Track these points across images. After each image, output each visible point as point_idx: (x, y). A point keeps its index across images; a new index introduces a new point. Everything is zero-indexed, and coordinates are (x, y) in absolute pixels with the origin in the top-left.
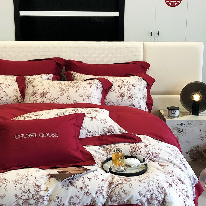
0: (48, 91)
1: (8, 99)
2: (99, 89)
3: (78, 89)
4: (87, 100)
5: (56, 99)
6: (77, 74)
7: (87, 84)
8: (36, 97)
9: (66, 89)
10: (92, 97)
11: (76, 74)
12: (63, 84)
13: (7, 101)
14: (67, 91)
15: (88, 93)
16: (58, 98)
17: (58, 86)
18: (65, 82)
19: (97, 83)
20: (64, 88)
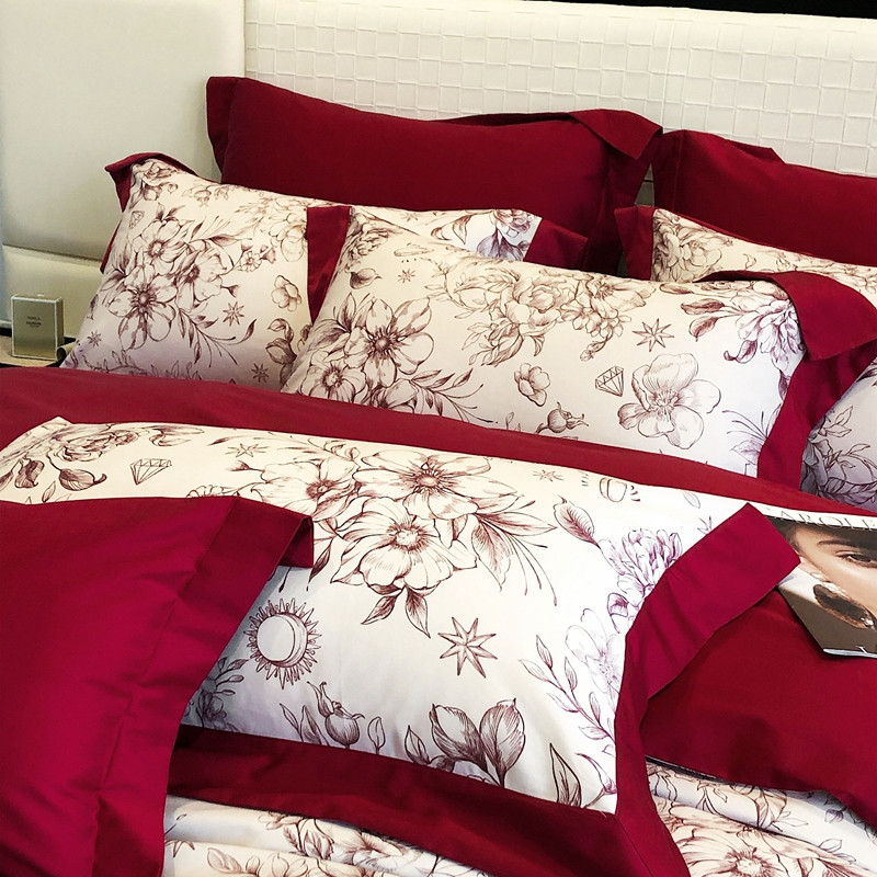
0: (416, 325)
1: (239, 339)
2: (761, 359)
3: (604, 333)
4: (649, 424)
5: (449, 384)
6: (683, 233)
7: (685, 308)
8: (347, 349)
9: (531, 323)
10: (687, 403)
11: (679, 227)
12: (525, 286)
13: (235, 349)
14: (529, 342)
15: (664, 376)
16: (467, 378)
17: (491, 297)
18: (545, 279)
19: (763, 311)
20: (521, 313)
